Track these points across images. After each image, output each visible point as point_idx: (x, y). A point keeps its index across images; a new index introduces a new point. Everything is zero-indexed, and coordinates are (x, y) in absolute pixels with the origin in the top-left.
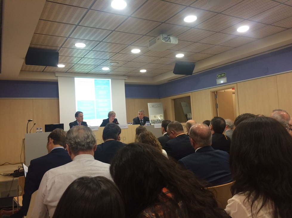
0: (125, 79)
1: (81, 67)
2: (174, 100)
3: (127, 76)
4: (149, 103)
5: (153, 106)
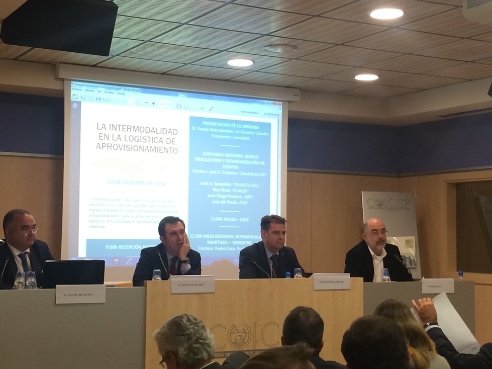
0: (290, 102)
1: (156, 53)
2: (459, 186)
3: (299, 90)
4: (364, 191)
5: (381, 205)
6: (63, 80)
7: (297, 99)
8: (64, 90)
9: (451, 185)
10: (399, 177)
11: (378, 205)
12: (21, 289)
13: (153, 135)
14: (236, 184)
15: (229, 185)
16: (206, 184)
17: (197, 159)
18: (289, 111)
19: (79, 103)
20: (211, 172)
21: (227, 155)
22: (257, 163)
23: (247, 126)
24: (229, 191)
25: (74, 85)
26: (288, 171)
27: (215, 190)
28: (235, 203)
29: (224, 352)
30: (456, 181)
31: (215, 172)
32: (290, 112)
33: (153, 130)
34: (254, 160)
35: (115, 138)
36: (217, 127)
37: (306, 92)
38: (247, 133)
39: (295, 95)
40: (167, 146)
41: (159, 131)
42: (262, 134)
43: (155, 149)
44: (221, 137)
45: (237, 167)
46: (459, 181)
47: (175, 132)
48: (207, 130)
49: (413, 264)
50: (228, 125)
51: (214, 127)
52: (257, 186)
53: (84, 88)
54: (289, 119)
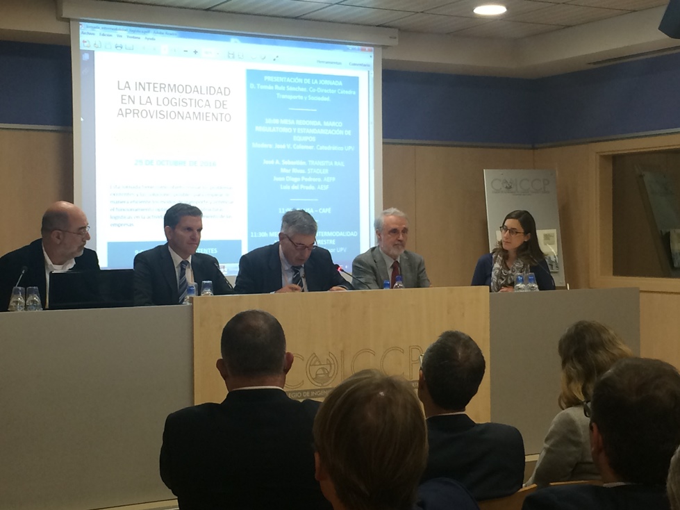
0: (384, 47)
2: (616, 161)
3: (397, 30)
4: (486, 169)
5: (511, 187)
6: (68, 20)
7: (395, 42)
8: (70, 36)
9: (605, 157)
10: (534, 148)
11: (506, 187)
12: (20, 311)
13: (195, 96)
14: (312, 162)
15: (302, 163)
16: (272, 162)
17: (259, 129)
18: (383, 59)
19: (92, 53)
20: (278, 146)
21: (299, 122)
22: (341, 132)
23: (326, 82)
24: (302, 171)
25: (84, 27)
26: (383, 143)
27: (283, 170)
28: (311, 188)
29: (302, 391)
30: (611, 153)
31: (283, 147)
32: (385, 62)
33: (197, 90)
34: (336, 128)
35: (144, 101)
36: (285, 84)
37: (407, 32)
38: (326, 91)
39: (391, 37)
40: (216, 112)
41: (204, 91)
42: (347, 92)
43: (199, 116)
44: (291, 97)
45: (313, 139)
46: (616, 153)
47: (226, 91)
48: (270, 88)
49: (554, 267)
50: (300, 81)
51: (280, 84)
52: (341, 164)
53: (98, 31)
54: (383, 71)
